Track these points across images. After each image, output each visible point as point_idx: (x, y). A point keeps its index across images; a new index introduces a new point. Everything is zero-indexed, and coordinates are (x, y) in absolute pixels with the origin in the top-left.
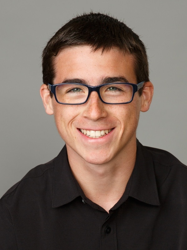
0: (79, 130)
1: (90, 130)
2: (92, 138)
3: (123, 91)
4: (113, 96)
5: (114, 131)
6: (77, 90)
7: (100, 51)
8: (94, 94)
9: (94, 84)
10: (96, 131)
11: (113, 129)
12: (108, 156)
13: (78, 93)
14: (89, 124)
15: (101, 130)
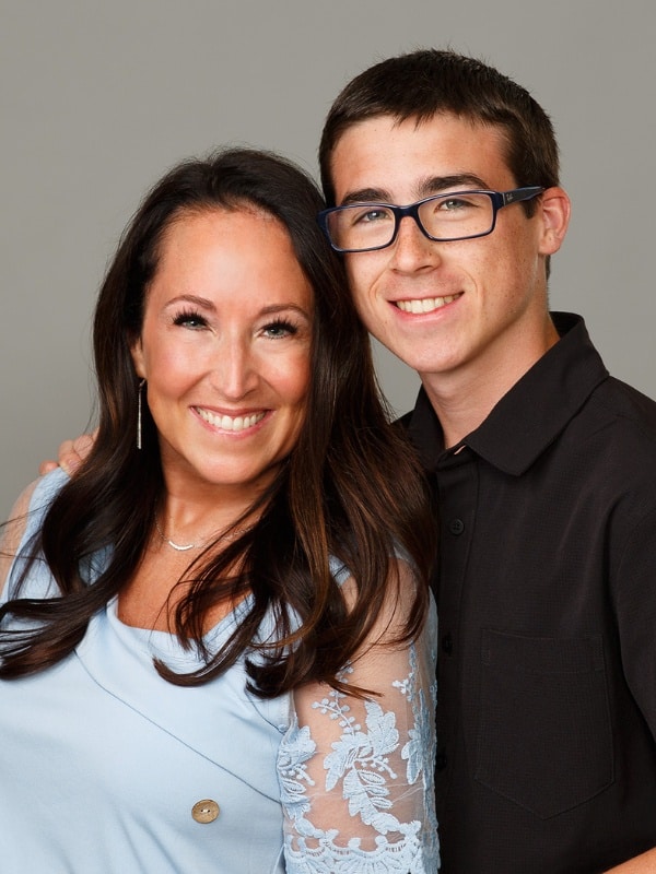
0: (394, 303)
1: (410, 300)
2: (416, 315)
3: (472, 205)
4: (454, 220)
5: (463, 297)
6: (377, 216)
7: (410, 123)
8: (408, 222)
9: (405, 201)
10: (425, 301)
11: (462, 293)
12: (454, 351)
13: (381, 221)
14: (406, 288)
15: (434, 298)
